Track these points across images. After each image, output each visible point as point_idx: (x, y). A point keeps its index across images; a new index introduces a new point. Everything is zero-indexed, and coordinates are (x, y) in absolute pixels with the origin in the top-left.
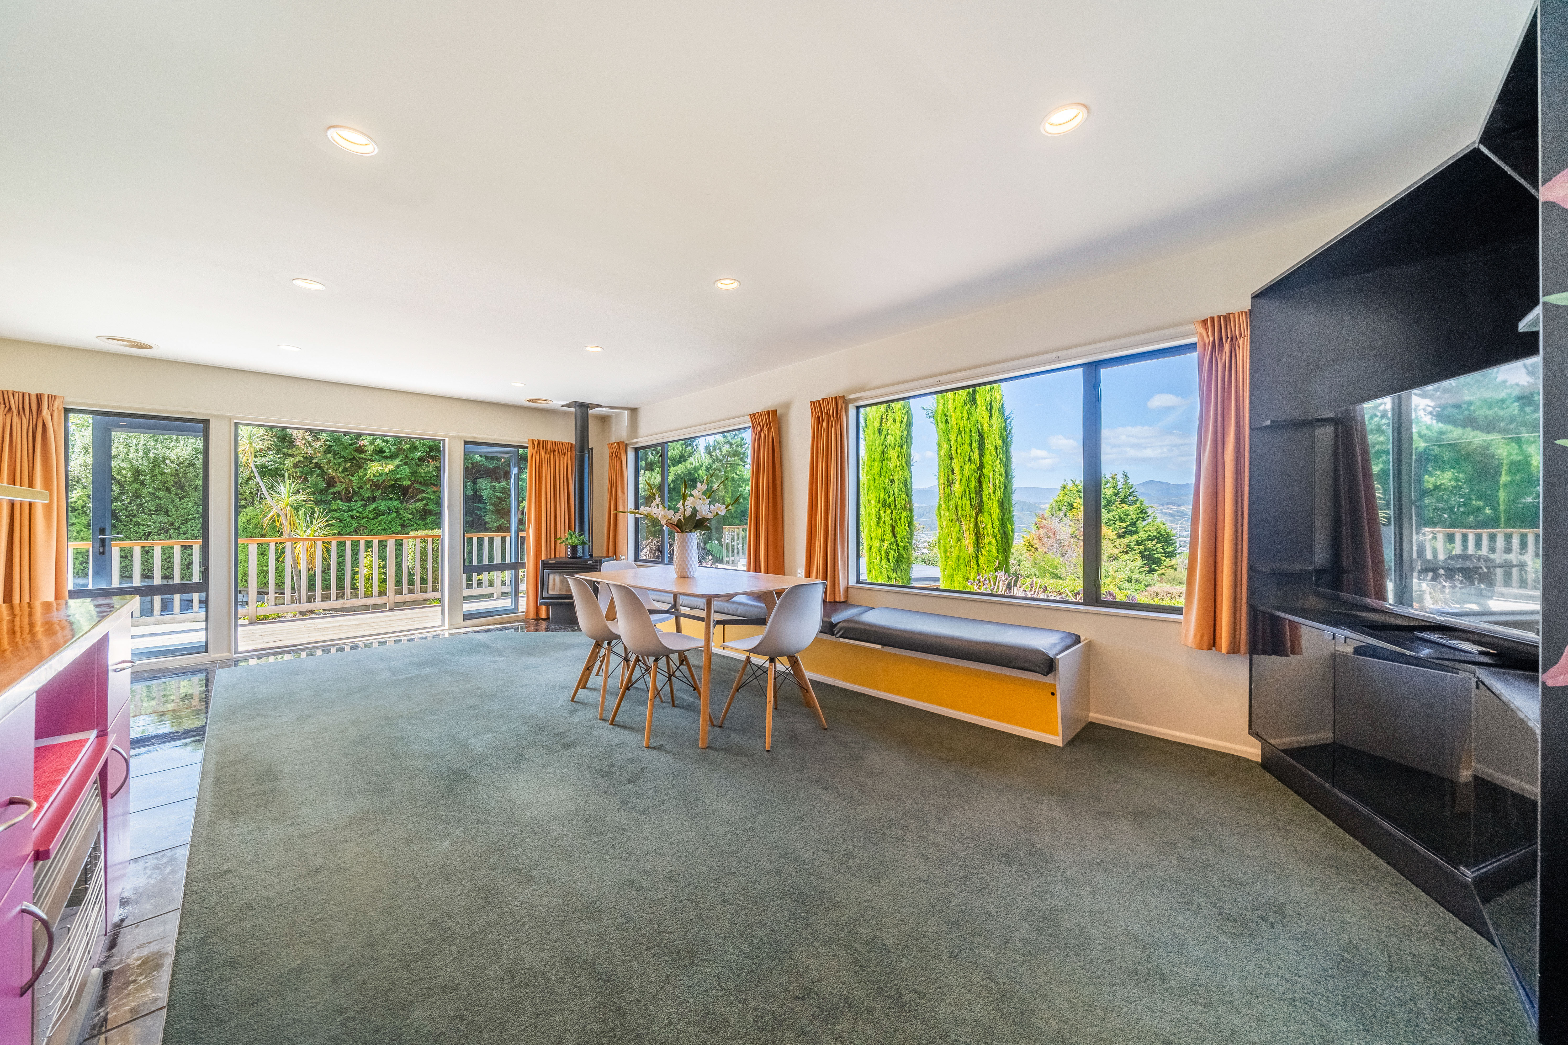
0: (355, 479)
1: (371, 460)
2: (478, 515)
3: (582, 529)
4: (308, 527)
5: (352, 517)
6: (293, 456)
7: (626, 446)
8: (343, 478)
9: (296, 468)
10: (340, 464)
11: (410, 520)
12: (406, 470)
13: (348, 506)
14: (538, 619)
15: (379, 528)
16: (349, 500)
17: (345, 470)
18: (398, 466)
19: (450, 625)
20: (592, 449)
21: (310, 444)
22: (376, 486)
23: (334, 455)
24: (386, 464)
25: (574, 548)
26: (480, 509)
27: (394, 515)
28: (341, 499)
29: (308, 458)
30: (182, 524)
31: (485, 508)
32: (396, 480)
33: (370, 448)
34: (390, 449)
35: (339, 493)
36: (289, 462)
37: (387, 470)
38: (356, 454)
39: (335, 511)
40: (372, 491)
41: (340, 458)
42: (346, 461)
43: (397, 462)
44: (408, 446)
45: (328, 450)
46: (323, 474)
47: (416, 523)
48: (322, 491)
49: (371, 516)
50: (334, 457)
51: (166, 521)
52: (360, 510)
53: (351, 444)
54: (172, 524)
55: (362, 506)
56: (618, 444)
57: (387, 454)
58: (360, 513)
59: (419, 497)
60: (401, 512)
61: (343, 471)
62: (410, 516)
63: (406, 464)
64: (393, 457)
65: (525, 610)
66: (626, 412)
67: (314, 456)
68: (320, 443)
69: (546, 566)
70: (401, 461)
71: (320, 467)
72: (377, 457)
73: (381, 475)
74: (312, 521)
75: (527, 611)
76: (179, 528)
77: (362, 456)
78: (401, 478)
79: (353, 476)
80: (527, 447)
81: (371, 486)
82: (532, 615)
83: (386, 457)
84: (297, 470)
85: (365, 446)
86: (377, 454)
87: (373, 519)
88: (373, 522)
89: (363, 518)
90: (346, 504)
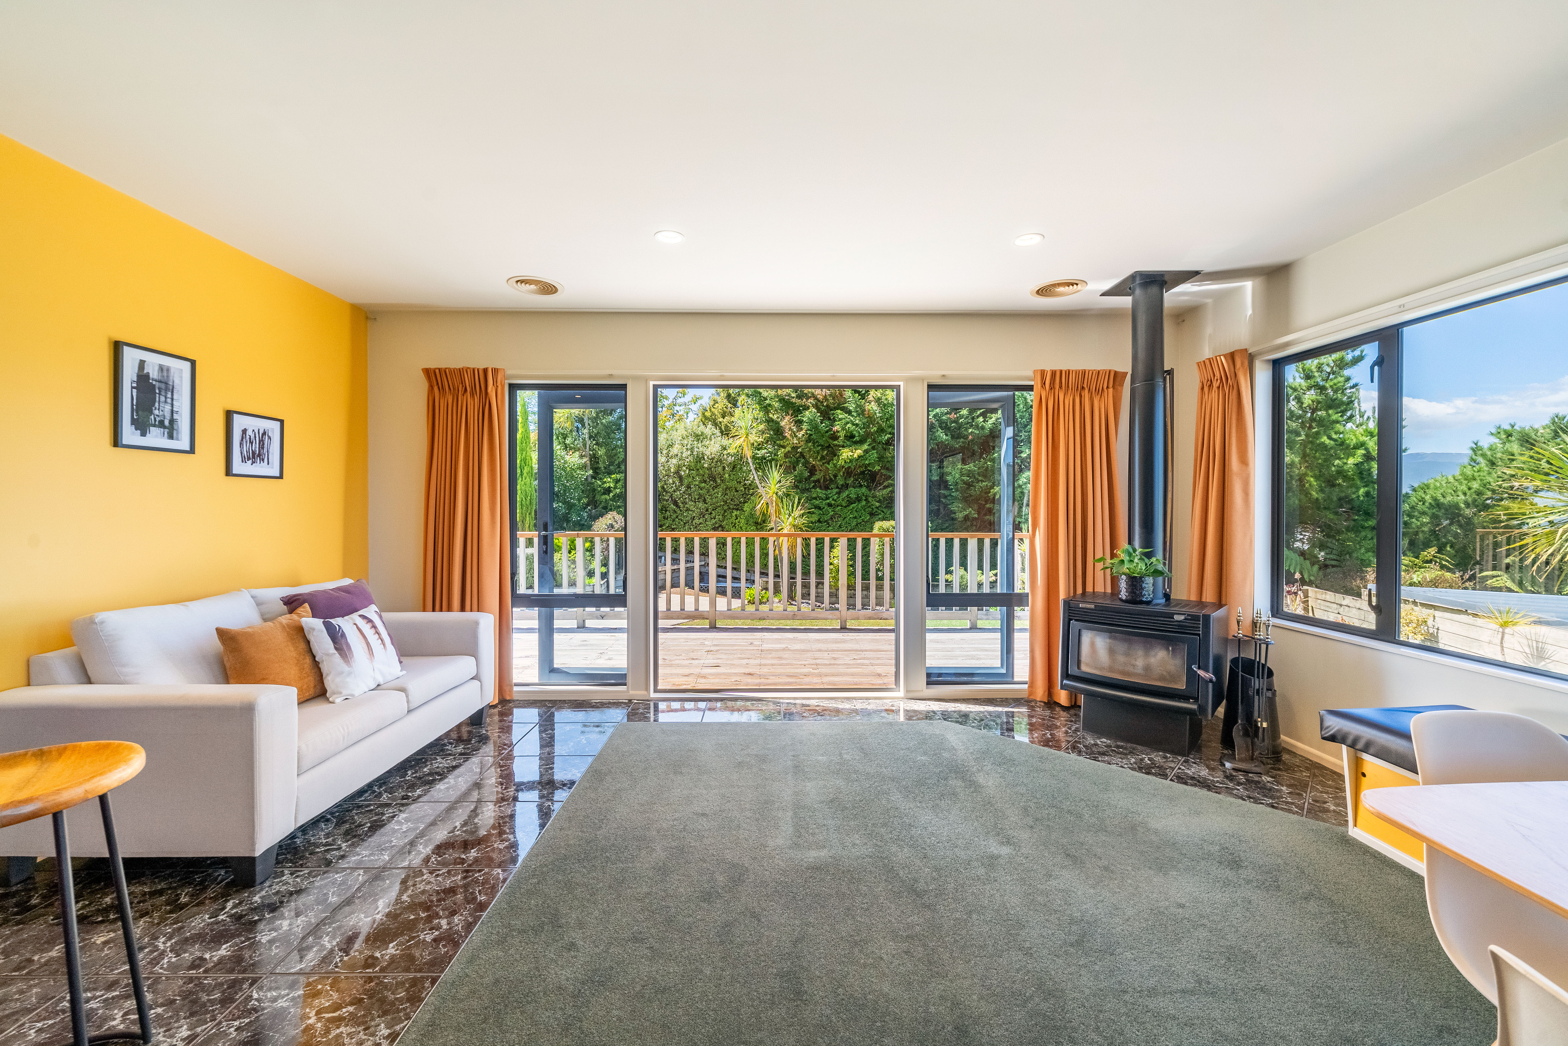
0: (830, 466)
1: (843, 447)
2: (943, 503)
3: (1148, 541)
4: (790, 515)
5: (830, 505)
6: (784, 447)
7: (1251, 358)
8: (821, 466)
9: (787, 458)
10: (818, 453)
11: (877, 508)
12: (874, 455)
13: (825, 494)
14: (1051, 704)
15: (851, 516)
16: (827, 488)
17: (823, 458)
18: (866, 451)
19: (907, 691)
20: (1170, 372)
21: (795, 434)
22: (848, 473)
23: (814, 443)
24: (856, 449)
25: (1135, 582)
26: (945, 497)
27: (864, 503)
28: (821, 488)
29: (795, 448)
30: (713, 510)
31: (950, 495)
32: (866, 466)
33: (842, 434)
34: (859, 433)
35: (818, 481)
36: (781, 452)
37: (856, 456)
38: (831, 441)
39: (815, 498)
40: (845, 479)
41: (818, 446)
42: (823, 449)
43: (865, 447)
44: (875, 429)
45: (809, 440)
46: (806, 463)
47: (883, 512)
48: (806, 479)
49: (844, 504)
50: (814, 446)
51: (703, 507)
52: (835, 497)
53: (827, 432)
54: (707, 510)
55: (837, 493)
56: (1232, 356)
57: (857, 439)
58: (835, 501)
59: (885, 484)
60: (870, 499)
61: (821, 460)
62: (878, 504)
63: (873, 448)
64: (861, 442)
65: (1027, 679)
66: (1248, 286)
67: (799, 445)
68: (802, 433)
69: (1073, 612)
70: (869, 445)
71: (804, 457)
72: (848, 443)
73: (851, 461)
74: (792, 510)
75: (1032, 683)
76: (711, 513)
77: (836, 442)
78: (870, 464)
79: (829, 464)
80: (1030, 388)
81: (844, 473)
82: (1040, 693)
83: (856, 443)
84: (787, 460)
85: (838, 432)
86: (848, 440)
87: (845, 507)
88: (845, 510)
89: (838, 506)
90: (824, 492)
